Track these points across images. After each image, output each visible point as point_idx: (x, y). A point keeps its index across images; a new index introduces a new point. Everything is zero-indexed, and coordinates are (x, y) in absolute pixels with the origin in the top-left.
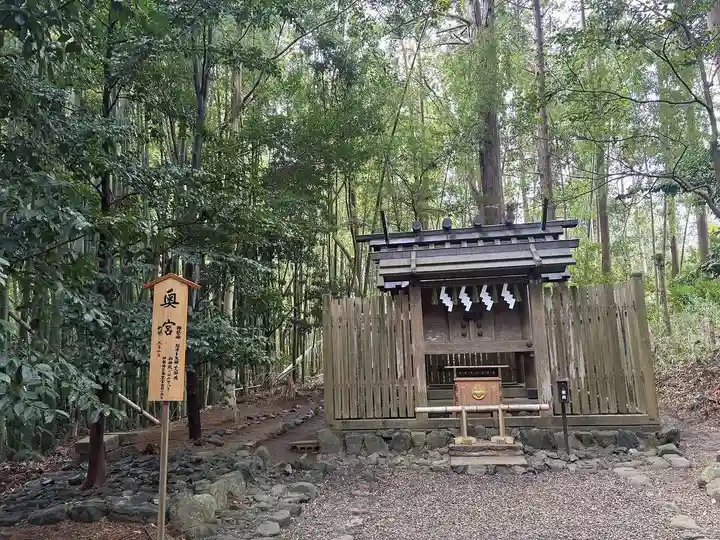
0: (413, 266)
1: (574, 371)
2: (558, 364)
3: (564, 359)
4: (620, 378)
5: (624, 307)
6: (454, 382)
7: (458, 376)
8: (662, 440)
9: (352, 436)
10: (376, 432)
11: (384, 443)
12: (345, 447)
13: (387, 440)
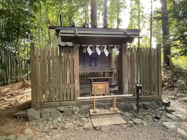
1: (136, 80)
2: (131, 78)
3: (133, 75)
5: (154, 56)
6: (92, 84)
9: (45, 111)
10: (56, 108)
11: (60, 113)
12: (41, 116)
13: (62, 112)
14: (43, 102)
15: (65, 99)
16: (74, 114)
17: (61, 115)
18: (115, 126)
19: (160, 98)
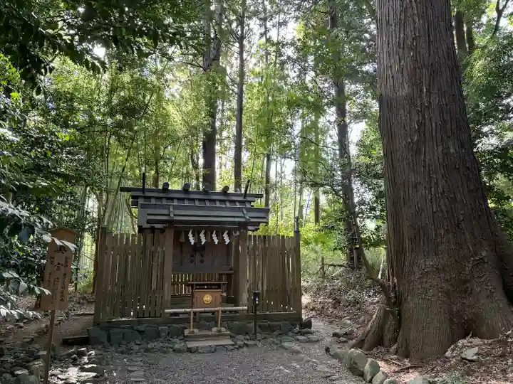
0: (172, 215)
1: (261, 286)
8: (303, 326)
9: (115, 331)
11: (138, 334)
12: (109, 339)
13: (141, 332)
15: (146, 315)
16: (160, 337)
17: (141, 337)
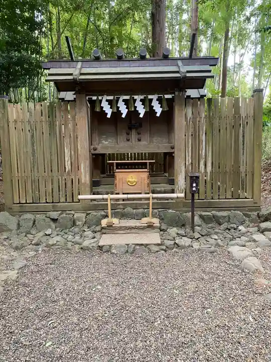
0: (76, 74)
1: (203, 167)
2: (192, 161)
3: (196, 157)
4: (237, 172)
5: (247, 117)
6: (114, 173)
7: (117, 168)
8: (262, 219)
9: (25, 217)
10: (46, 214)
11: (52, 223)
12: (19, 226)
13: (54, 220)
14: (24, 203)
15: (63, 200)
16: (76, 225)
17: (53, 225)
18: (138, 247)
19: (256, 205)
